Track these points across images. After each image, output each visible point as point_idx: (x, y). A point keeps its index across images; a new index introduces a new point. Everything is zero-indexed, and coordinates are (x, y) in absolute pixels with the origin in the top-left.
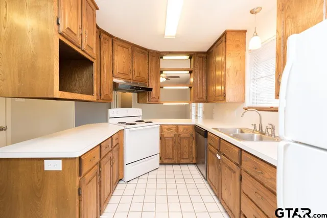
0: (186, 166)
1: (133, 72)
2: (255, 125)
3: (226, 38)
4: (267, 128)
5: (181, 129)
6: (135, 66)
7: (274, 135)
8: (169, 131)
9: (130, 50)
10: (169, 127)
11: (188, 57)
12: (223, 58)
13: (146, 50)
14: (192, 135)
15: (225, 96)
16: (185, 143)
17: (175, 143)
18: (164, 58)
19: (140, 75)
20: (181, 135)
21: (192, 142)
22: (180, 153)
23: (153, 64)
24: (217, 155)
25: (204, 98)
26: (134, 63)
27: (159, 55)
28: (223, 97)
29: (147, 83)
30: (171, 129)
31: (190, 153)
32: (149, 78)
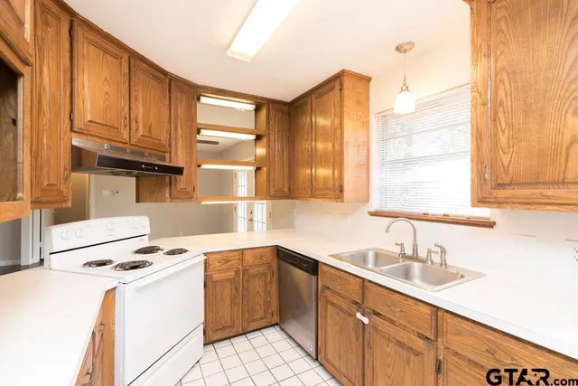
0: (258, 333)
1: (134, 124)
2: (402, 245)
3: (341, 84)
4: (430, 251)
5: (249, 259)
6: (139, 110)
7: (446, 264)
8: (225, 266)
9: (125, 65)
10: (225, 256)
11: (254, 107)
12: (337, 121)
13: (164, 73)
14: (270, 267)
15: (342, 191)
16: (257, 285)
17: (236, 289)
18: (204, 100)
19: (150, 131)
20: (251, 271)
21: (271, 282)
22: (248, 311)
23: (181, 111)
24: (359, 315)
25: (286, 190)
26: (136, 100)
27: (194, 92)
28: (338, 192)
29: (167, 155)
30: (228, 261)
31: (268, 304)
32: (173, 142)
